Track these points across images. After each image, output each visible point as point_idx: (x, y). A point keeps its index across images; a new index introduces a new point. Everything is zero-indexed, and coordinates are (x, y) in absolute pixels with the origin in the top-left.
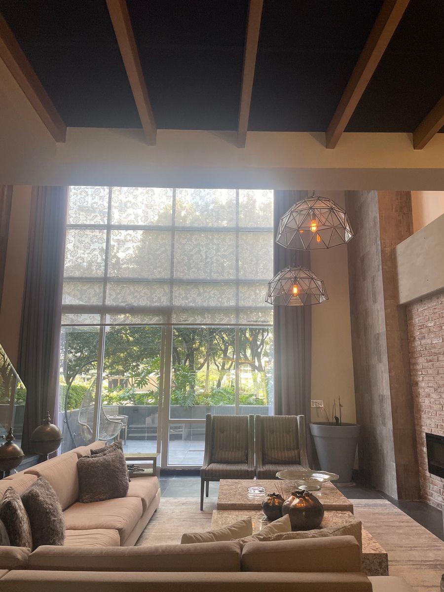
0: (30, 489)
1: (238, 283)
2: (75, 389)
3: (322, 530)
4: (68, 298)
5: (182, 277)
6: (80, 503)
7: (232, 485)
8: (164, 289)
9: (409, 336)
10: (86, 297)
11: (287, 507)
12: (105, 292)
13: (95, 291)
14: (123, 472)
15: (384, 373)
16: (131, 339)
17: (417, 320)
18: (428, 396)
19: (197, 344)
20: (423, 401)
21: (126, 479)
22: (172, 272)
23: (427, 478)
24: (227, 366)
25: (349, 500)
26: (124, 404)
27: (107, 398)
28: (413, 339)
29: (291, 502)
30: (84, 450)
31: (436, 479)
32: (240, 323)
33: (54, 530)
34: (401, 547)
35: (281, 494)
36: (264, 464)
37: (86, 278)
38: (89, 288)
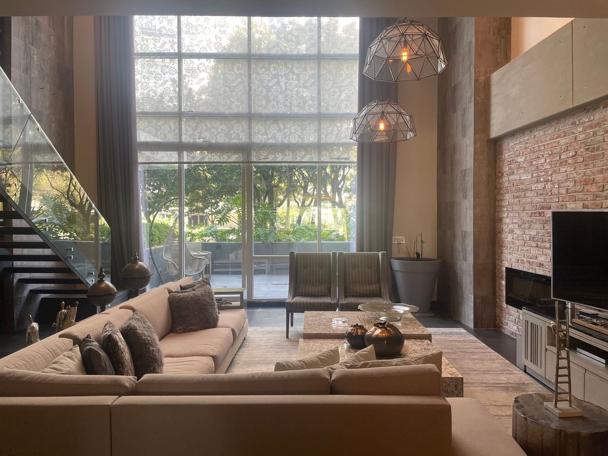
0: (128, 323)
1: (319, 118)
2: (157, 226)
3: (404, 359)
4: (143, 135)
5: (261, 111)
6: (174, 334)
7: (316, 316)
8: (242, 124)
9: (497, 172)
10: (161, 133)
11: (370, 337)
12: (180, 129)
13: (170, 127)
14: (212, 306)
15: (468, 210)
16: (208, 175)
17: (506, 155)
18: (512, 231)
19: (276, 181)
20: (506, 236)
21: (216, 312)
22: (250, 106)
23: (504, 309)
24: (307, 203)
25: (427, 328)
26: (206, 241)
27: (190, 235)
28: (500, 175)
29: (373, 332)
30: (174, 286)
31: (513, 310)
32: (322, 160)
33: (154, 358)
34: (475, 371)
35: (363, 324)
36: (346, 297)
37: (160, 113)
38: (163, 124)
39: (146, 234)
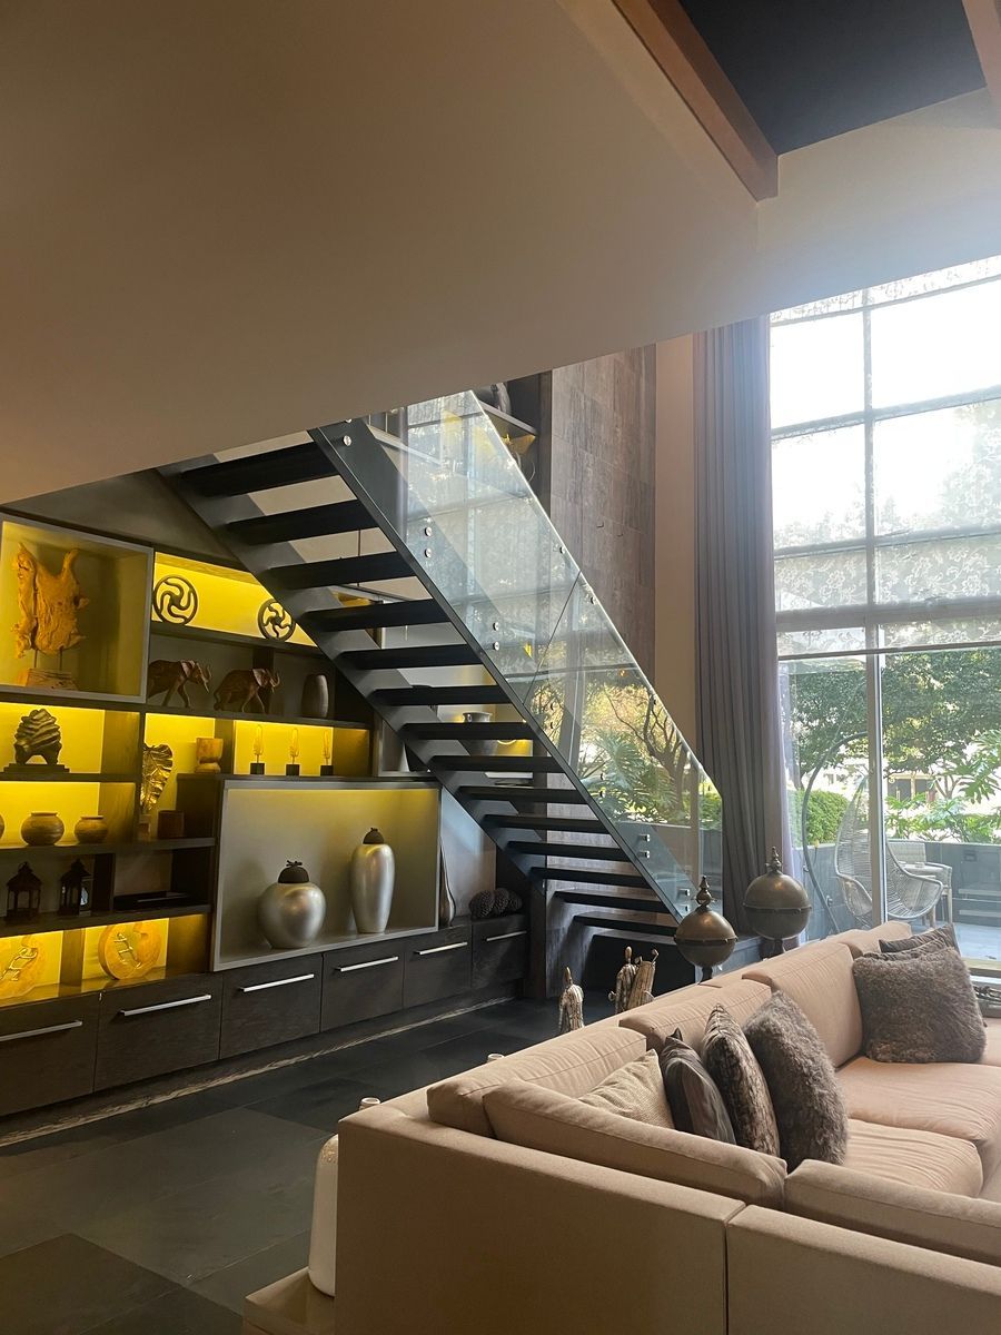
0: (762, 1017)
2: (820, 799)
4: (786, 600)
6: (870, 1061)
10: (827, 590)
12: (871, 575)
13: (848, 575)
14: (966, 1003)
16: (937, 684)
21: (978, 1021)
26: (936, 838)
27: (895, 821)
30: (867, 939)
33: (823, 1117)
37: (825, 547)
38: (831, 570)
39: (795, 815)
